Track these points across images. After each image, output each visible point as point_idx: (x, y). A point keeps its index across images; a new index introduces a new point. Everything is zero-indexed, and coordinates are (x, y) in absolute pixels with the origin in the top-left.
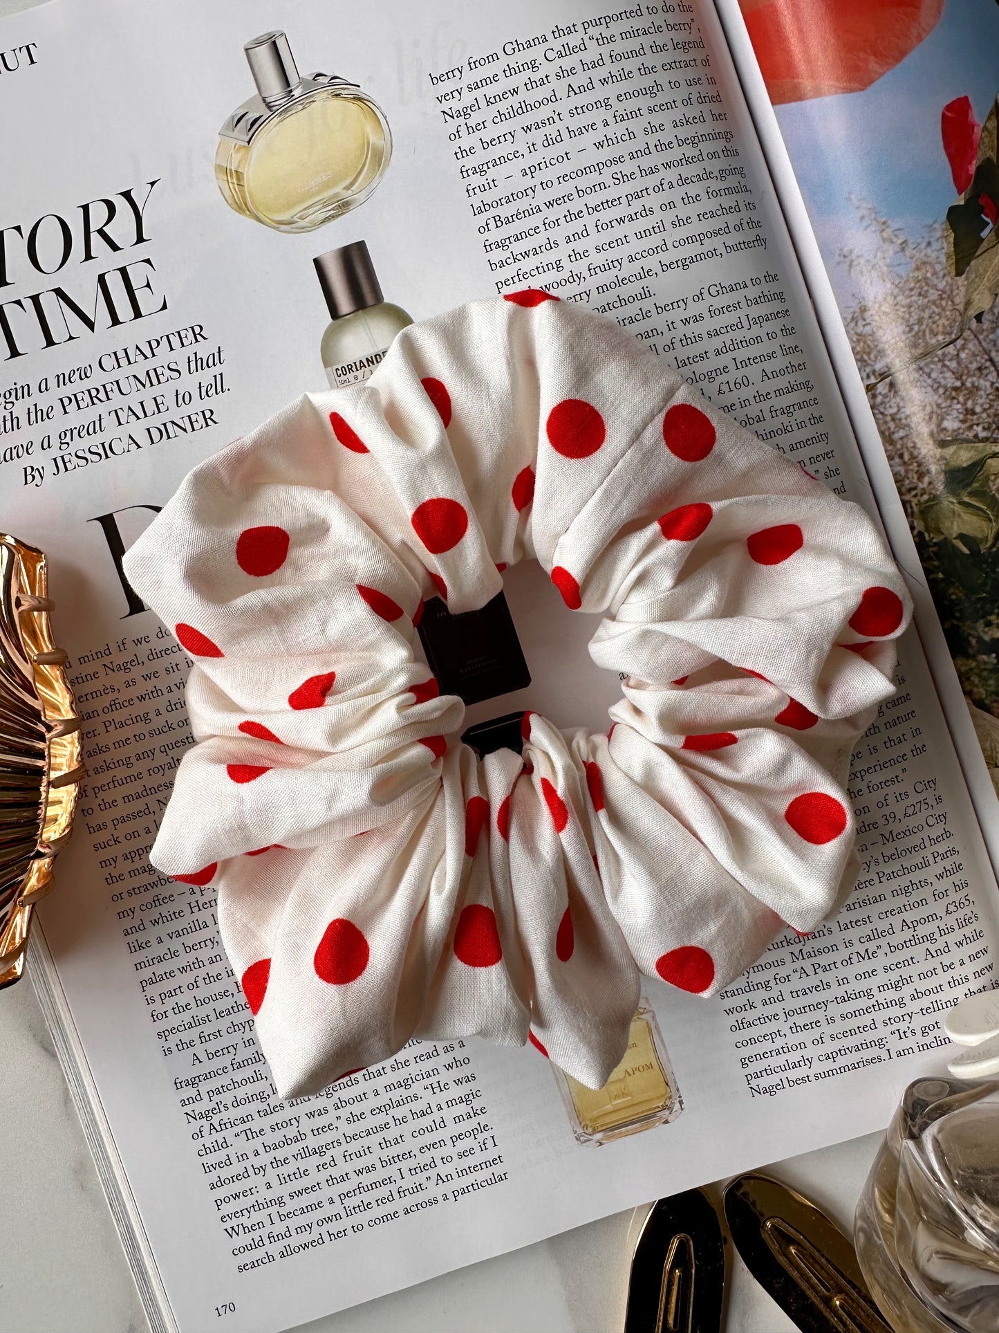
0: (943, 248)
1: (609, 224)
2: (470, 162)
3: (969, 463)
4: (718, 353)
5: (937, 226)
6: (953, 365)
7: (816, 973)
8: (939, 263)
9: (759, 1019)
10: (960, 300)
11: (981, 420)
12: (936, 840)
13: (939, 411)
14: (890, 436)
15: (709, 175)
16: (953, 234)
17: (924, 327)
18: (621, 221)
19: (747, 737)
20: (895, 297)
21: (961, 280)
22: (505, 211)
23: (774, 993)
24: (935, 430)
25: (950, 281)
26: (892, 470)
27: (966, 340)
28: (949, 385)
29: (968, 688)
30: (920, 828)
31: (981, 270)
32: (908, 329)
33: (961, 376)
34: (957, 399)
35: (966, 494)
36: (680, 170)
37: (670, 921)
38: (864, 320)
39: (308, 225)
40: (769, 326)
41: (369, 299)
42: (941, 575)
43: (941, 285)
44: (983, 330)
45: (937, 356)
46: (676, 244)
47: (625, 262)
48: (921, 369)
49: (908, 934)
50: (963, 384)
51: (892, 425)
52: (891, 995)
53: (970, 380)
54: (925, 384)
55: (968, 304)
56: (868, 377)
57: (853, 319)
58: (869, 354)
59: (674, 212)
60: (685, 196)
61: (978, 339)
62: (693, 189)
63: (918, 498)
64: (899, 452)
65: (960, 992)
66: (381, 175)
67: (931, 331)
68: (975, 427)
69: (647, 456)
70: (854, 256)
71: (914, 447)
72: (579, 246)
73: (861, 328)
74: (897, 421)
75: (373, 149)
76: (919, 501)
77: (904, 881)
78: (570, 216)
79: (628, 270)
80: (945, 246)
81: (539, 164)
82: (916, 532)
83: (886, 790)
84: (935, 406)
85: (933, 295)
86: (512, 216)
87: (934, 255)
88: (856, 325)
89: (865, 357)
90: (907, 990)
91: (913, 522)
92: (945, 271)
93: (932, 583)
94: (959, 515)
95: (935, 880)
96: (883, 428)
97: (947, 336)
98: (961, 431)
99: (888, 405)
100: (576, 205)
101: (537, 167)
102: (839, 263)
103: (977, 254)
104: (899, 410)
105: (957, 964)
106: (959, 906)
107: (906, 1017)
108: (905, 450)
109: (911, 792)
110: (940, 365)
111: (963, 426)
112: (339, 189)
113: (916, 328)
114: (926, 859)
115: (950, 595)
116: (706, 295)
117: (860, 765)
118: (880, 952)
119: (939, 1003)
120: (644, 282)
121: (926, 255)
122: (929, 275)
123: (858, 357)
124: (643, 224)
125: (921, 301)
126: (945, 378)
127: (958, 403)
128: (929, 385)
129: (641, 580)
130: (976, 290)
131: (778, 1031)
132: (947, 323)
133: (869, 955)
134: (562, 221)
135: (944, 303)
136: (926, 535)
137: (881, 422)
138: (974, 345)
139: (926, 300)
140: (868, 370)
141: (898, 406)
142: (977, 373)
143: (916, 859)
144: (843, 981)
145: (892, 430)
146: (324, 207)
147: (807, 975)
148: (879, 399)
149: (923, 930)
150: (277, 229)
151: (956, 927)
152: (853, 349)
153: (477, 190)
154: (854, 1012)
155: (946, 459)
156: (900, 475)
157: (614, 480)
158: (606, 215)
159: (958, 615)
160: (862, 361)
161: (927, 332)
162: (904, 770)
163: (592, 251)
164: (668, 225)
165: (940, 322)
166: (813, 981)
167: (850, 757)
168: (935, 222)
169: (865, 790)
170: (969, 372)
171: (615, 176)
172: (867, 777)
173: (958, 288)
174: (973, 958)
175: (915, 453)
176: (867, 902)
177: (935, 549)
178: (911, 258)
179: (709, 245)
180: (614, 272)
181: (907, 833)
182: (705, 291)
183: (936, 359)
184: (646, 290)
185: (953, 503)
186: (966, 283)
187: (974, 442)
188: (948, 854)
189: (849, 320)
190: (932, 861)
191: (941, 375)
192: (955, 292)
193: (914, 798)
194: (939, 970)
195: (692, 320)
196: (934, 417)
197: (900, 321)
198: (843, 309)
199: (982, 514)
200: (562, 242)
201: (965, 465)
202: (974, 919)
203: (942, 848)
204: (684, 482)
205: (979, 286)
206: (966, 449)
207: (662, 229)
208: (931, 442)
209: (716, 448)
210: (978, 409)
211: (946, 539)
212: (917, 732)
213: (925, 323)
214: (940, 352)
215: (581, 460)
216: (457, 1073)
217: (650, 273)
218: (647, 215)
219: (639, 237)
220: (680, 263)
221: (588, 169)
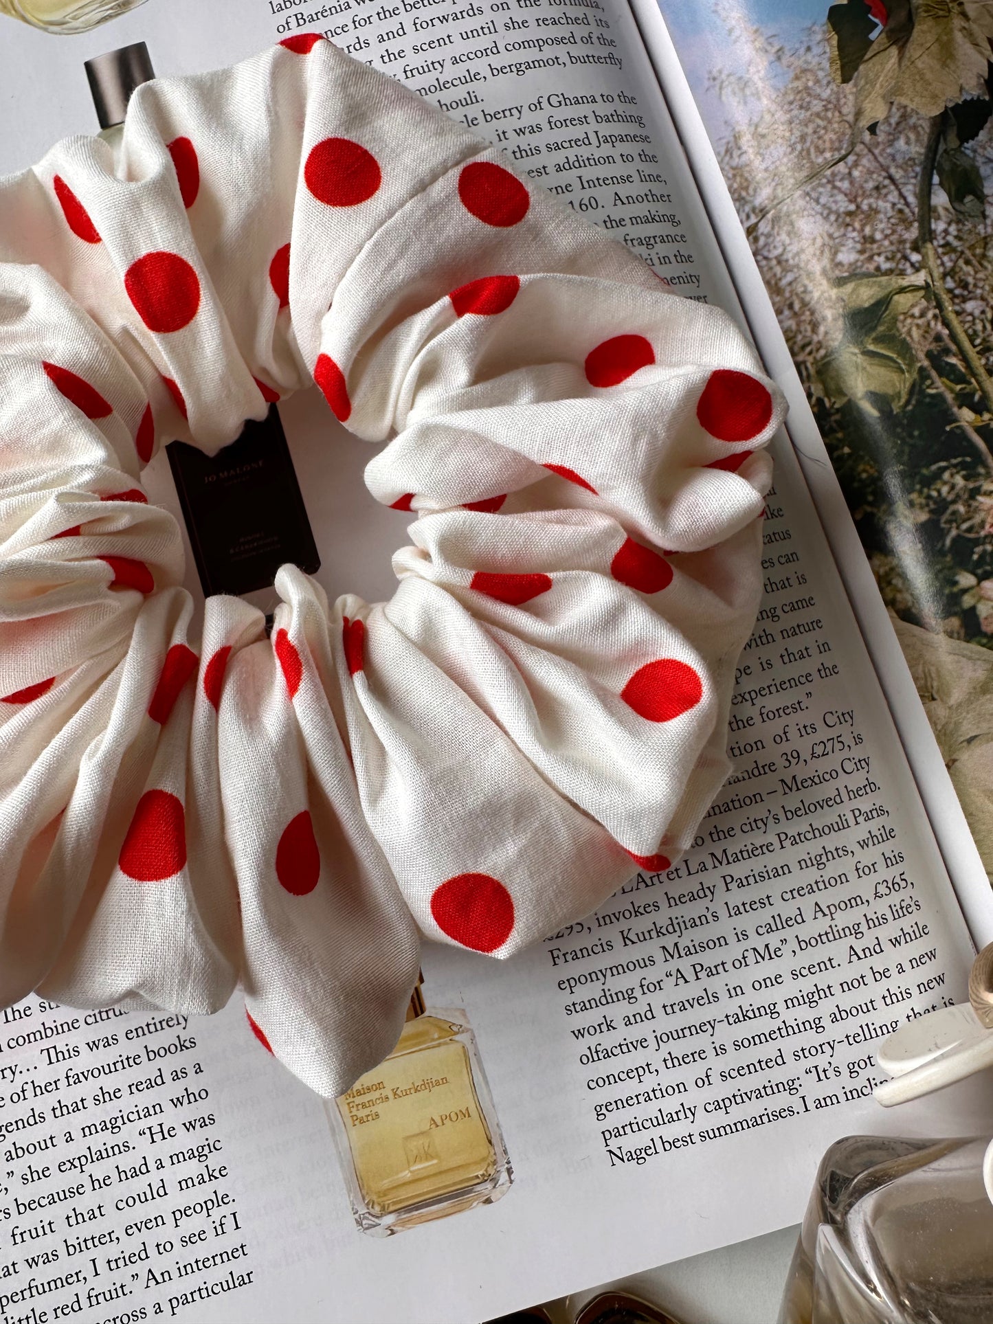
0: (825, 52)
1: (430, 23)
3: (872, 301)
4: (559, 169)
5: (816, 28)
6: (845, 185)
7: (698, 979)
8: (822, 69)
9: (620, 1045)
10: (848, 110)
11: (883, 249)
12: (856, 793)
13: (831, 243)
14: (776, 284)
16: (836, 37)
17: (808, 144)
18: (443, 19)
19: (565, 579)
20: (773, 115)
21: (849, 87)
23: (641, 1007)
24: (828, 266)
25: (835, 89)
26: (782, 328)
27: (858, 155)
28: (842, 210)
29: (890, 596)
30: (834, 775)
31: (871, 75)
32: (789, 150)
33: (855, 197)
34: (852, 225)
35: (870, 341)
38: (739, 148)
39: (82, 25)
40: (623, 148)
42: (847, 450)
43: (826, 94)
44: (878, 143)
45: (825, 177)
46: (510, 48)
47: (448, 64)
48: (808, 194)
49: (823, 924)
50: (858, 207)
51: (778, 270)
52: (804, 1013)
53: (866, 202)
54: (813, 213)
55: (858, 114)
56: (748, 217)
57: (727, 151)
58: (746, 189)
59: (507, 14)
61: (873, 154)
63: (813, 355)
64: (788, 302)
65: (899, 1011)
67: (817, 148)
68: (876, 258)
69: (433, 212)
70: (724, 76)
71: (805, 292)
72: (394, 46)
73: (737, 160)
74: (784, 264)
76: (815, 358)
77: (813, 847)
78: (384, 14)
79: (450, 73)
80: (828, 50)
82: (814, 399)
83: (785, 720)
84: (826, 238)
85: (817, 106)
86: (316, 15)
87: (815, 61)
88: (731, 157)
89: (744, 194)
90: (826, 1007)
91: (809, 388)
92: (829, 78)
93: (837, 461)
94: (864, 369)
95: (857, 848)
96: (768, 276)
97: (836, 153)
98: (859, 264)
99: (772, 246)
102: (708, 90)
103: (866, 57)
104: (785, 249)
105: (894, 971)
106: (893, 886)
107: (826, 1048)
108: (794, 297)
109: (820, 725)
110: (829, 186)
111: (862, 258)
113: (799, 147)
114: (843, 818)
115: (859, 474)
116: (545, 104)
117: (748, 685)
118: (786, 950)
119: (871, 1028)
120: (470, 87)
121: (806, 62)
122: (810, 84)
123: (736, 195)
124: (469, 24)
125: (803, 115)
126: (836, 202)
127: (854, 230)
128: (817, 213)
130: (867, 97)
131: (648, 1065)
132: (834, 137)
133: (771, 953)
134: (375, 19)
135: (829, 114)
136: (826, 400)
137: (765, 269)
138: (869, 160)
139: (809, 113)
140: (747, 208)
141: (783, 245)
142: (875, 193)
143: (828, 816)
144: (736, 991)
145: (779, 275)
146: (100, 7)
147: (686, 982)
148: (762, 241)
149: (844, 919)
150: (46, 30)
151: (889, 916)
152: (730, 188)
154: (753, 1038)
155: (844, 301)
156: (792, 331)
158: (426, 13)
159: (870, 498)
160: (739, 200)
161: (812, 150)
162: (809, 694)
163: (409, 52)
164: (500, 27)
165: (826, 137)
166: (693, 990)
167: (734, 673)
168: (814, 24)
169: (757, 719)
170: (864, 192)
172: (759, 701)
173: (845, 97)
174: (917, 962)
175: (807, 298)
176: (765, 875)
177: (837, 417)
178: (789, 67)
179: (548, 52)
180: (435, 74)
181: (816, 780)
182: (544, 101)
183: (824, 181)
184: (472, 95)
185: (855, 354)
186: (854, 90)
187: (877, 276)
188: (874, 813)
189: (723, 153)
190: (852, 822)
191: (831, 199)
192: (843, 101)
193: (823, 734)
194: (869, 979)
195: (527, 130)
196: (827, 250)
197: (780, 141)
198: (715, 142)
199: (892, 364)
200: (373, 41)
201: (867, 305)
202: (914, 907)
203: (865, 804)
204: (487, 252)
205: (870, 94)
206: (867, 285)
207: (493, 30)
208: (824, 282)
209: (530, 215)
210: (878, 236)
211: (849, 401)
212: (824, 648)
213: (809, 139)
214: (828, 172)
215: (346, 209)
216: (189, 1112)
217: (477, 77)
218: (475, 15)
219: (465, 37)
220: (513, 68)
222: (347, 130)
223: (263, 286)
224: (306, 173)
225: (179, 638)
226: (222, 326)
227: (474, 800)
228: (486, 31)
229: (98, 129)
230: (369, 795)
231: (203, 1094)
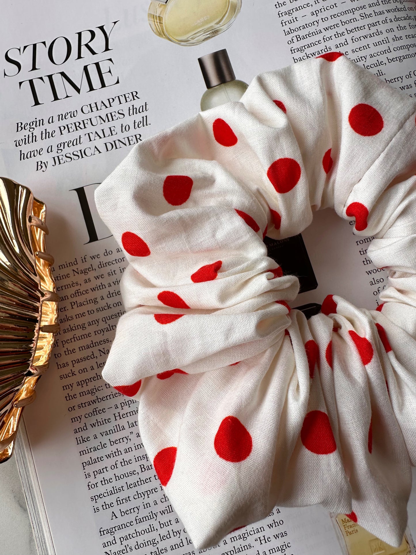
1: (359, 39)
2: (283, 9)
15: (410, 18)
18: (365, 37)
22: (302, 33)
36: (395, 13)
39: (196, 42)
41: (228, 78)
46: (395, 49)
47: (368, 58)
59: (394, 34)
60: (398, 26)
62: (402, 23)
66: (235, 17)
69: (409, 137)
75: (231, 4)
78: (337, 35)
79: (370, 61)
81: (320, 10)
86: (306, 35)
100: (341, 29)
101: (320, 11)
112: (213, 24)
116: (412, 75)
120: (379, 68)
124: (377, 39)
134: (333, 37)
146: (205, 33)
150: (179, 44)
153: (287, 23)
158: (357, 34)
163: (350, 52)
164: (391, 40)
171: (361, 15)
179: (412, 50)
180: (362, 62)
182: (412, 73)
184: (380, 72)
195: (406, 87)
200: (334, 47)
207: (387, 41)
215: (371, 137)
216: (275, 531)
217: (382, 63)
218: (379, 34)
219: (375, 45)
220: (398, 59)
221: (347, 12)
222: (366, 99)
228: (385, 42)
229: (205, 89)
231: (281, 522)
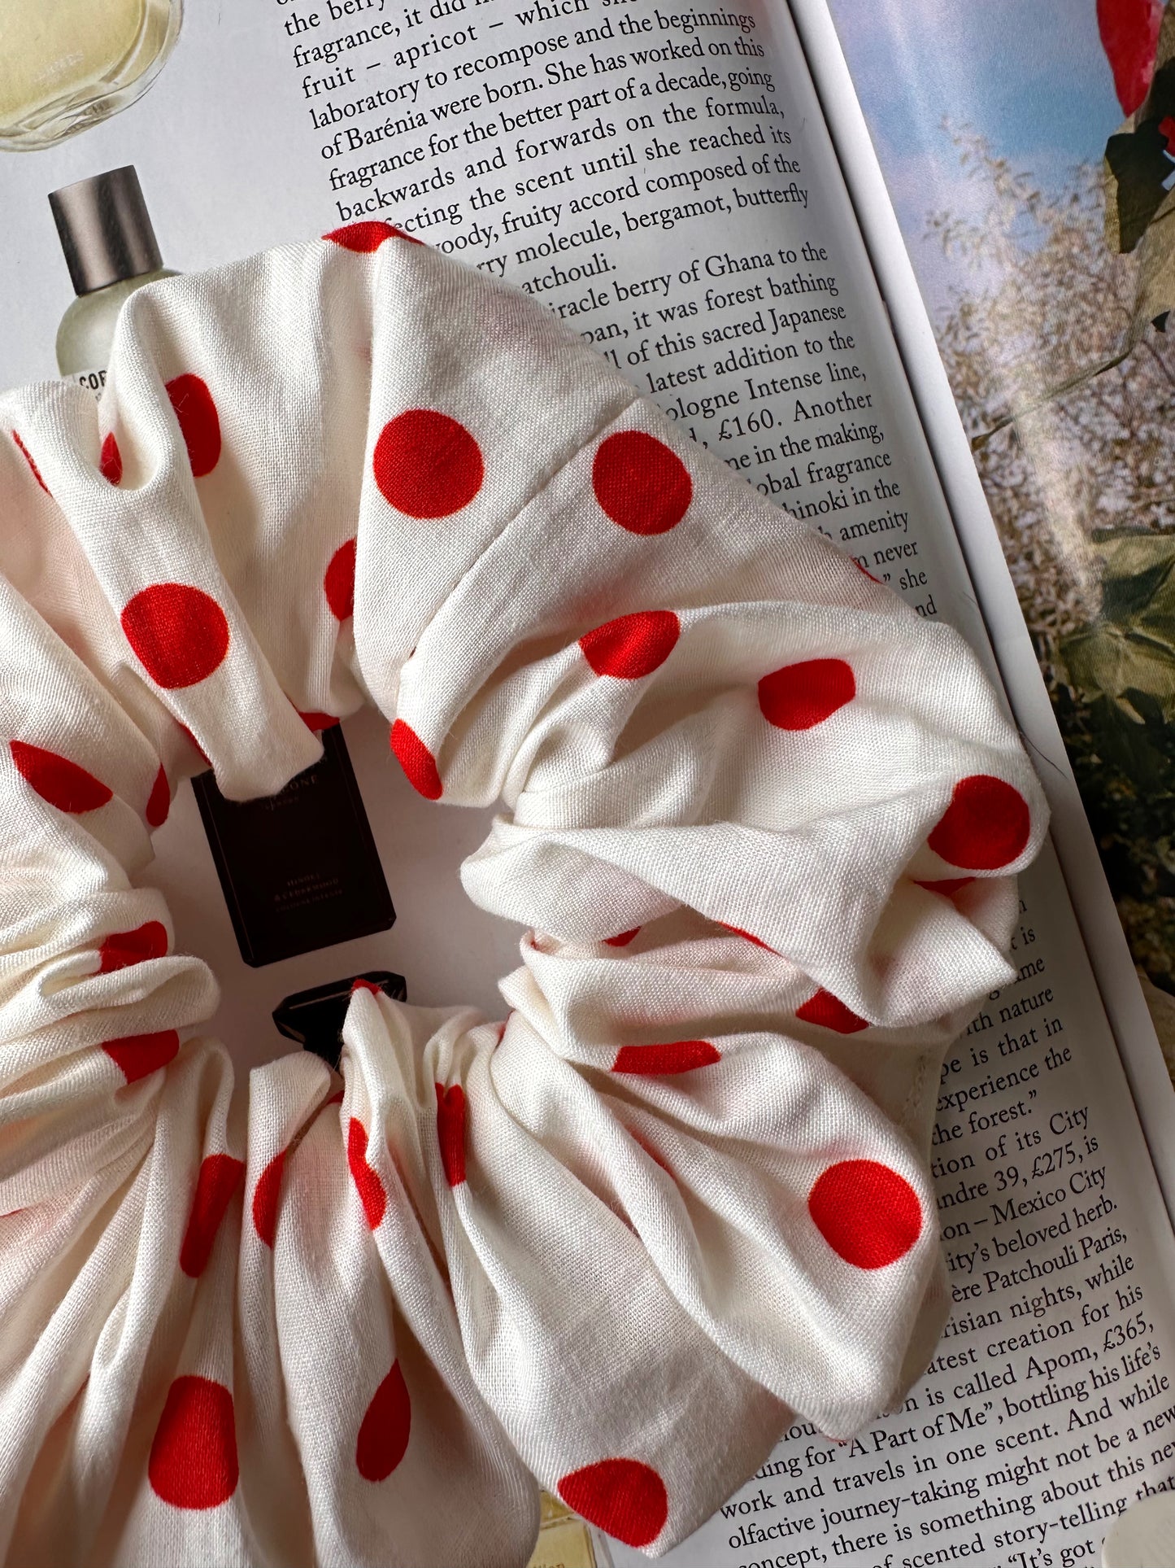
0: (1099, 205)
1: (539, 148)
2: (311, 40)
3: (1144, 568)
4: (721, 369)
5: (1089, 168)
6: (1117, 401)
7: (879, 1449)
8: (1093, 230)
9: (780, 1526)
10: (1128, 292)
11: (1164, 497)
12: (1087, 1218)
13: (1093, 480)
14: (1010, 523)
15: (712, 80)
16: (1116, 183)
17: (1067, 338)
18: (559, 143)
19: (739, 1050)
20: (1019, 289)
21: (1129, 259)
22: (366, 122)
23: (807, 1482)
24: (1086, 513)
25: (1110, 260)
26: (1015, 582)
27: (1136, 359)
28: (1109, 436)
29: (1142, 952)
30: (1059, 1195)
31: (1163, 243)
32: (1040, 342)
33: (1130, 420)
34: (1123, 459)
35: (1138, 621)
36: (662, 66)
37: (580, 1411)
38: (968, 328)
39: (43, 137)
40: (811, 332)
41: (139, 262)
42: (1095, 759)
43: (1097, 266)
44: (1166, 345)
45: (1089, 387)
46: (653, 186)
47: (565, 212)
48: (1062, 408)
49: (1038, 1384)
50: (1133, 434)
51: (1014, 505)
52: (1009, 1491)
53: (1144, 427)
54: (1069, 435)
55: (1141, 299)
56: (975, 424)
57: (950, 328)
58: (976, 386)
59: (650, 133)
60: (669, 109)
61: (1159, 359)
62: (683, 99)
63: (1058, 626)
64: (1025, 550)
65: (1128, 1487)
66: (163, 59)
67: (1080, 344)
68: (1154, 508)
69: (560, 519)
70: (950, 222)
71: (1051, 541)
72: (489, 182)
73: (964, 343)
74: (1023, 498)
75: (150, 16)
76: (1059, 632)
77: (1031, 1290)
78: (476, 133)
79: (570, 224)
80: (1103, 201)
81: (424, 46)
82: (1053, 685)
83: (1002, 1128)
84: (1086, 474)
85: (1083, 284)
86: (377, 131)
87: (1084, 217)
88: (956, 337)
89: (971, 391)
90: (1037, 1484)
91: (1048, 668)
92: (1103, 244)
93: (1081, 772)
94: (1127, 657)
95: (1085, 1288)
96: (1000, 509)
97: (1107, 354)
98: (1130, 514)
99: (1007, 472)
100: (486, 115)
101: (421, 50)
102: (926, 237)
103: (1157, 215)
104: (1025, 479)
105: (1124, 1439)
106: (1127, 1333)
107: (1036, 1532)
108: (1035, 546)
109: (1045, 1132)
110: (1094, 401)
111: (1134, 506)
112: (93, 80)
113: (1054, 340)
114: (1070, 1251)
115: (1111, 793)
116: (701, 272)
117: (956, 1085)
118: (991, 1416)
119: (1093, 1508)
120: (598, 247)
121: (1071, 217)
122: (1075, 250)
123: (959, 391)
124: (596, 150)
125: (1063, 294)
126: (1102, 424)
127: (1125, 466)
128: (1075, 437)
129: (550, 749)
130: (1154, 275)
131: (813, 1550)
132: (1105, 330)
133: (971, 1420)
134: (461, 141)
135: (1100, 297)
136: (1071, 690)
137: (996, 499)
138: (1153, 368)
139: (1070, 293)
140: (975, 413)
141: (1024, 472)
142: (1157, 416)
143: (1053, 1249)
144: (929, 1464)
145: (1015, 511)
146: (69, 109)
147: (864, 1452)
148: (993, 461)
149: (1065, 1377)
151: (1121, 1371)
152: (951, 379)
153: (321, 87)
154: (945, 1520)
155: (1105, 562)
156: (1028, 589)
157: (494, 561)
158: (534, 134)
159: (1124, 827)
160: (964, 399)
161: (1073, 347)
162: (1033, 1093)
163: (510, 192)
164: (639, 155)
165: (1094, 330)
166: (873, 1462)
167: (940, 1070)
168: (1085, 161)
169: (966, 1128)
170: (1143, 414)
171: (551, 69)
172: (970, 1106)
173: (1124, 273)
174: (1151, 1426)
175: (1053, 550)
176: (969, 1325)
177: (1086, 714)
178: (1046, 222)
179: (708, 190)
180: (547, 227)
181: (1038, 1204)
182: (701, 266)
183: (1088, 392)
184: (600, 259)
185: (1116, 637)
186: (1138, 264)
187: (1153, 534)
188: (1109, 1241)
189: (944, 330)
190: (1080, 1254)
191: (1096, 420)
192: (1120, 279)
193: (1050, 1143)
194: (1093, 1449)
195: (677, 313)
196: (1085, 490)
197: (1027, 327)
198: (933, 313)
199: (1166, 656)
200: (460, 175)
201: (1136, 572)
202: (1152, 1356)
203: (1096, 1231)
204: (631, 572)
205: (1159, 269)
206: (1140, 545)
207: (629, 160)
208: (1079, 533)
209: (692, 512)
210: (1159, 478)
211: (1104, 697)
212: (1054, 1027)
213: (1069, 331)
214: (1094, 381)
215: (435, 521)
217: (608, 232)
218: (604, 136)
219: (590, 171)
220: (658, 218)
221: (505, 57)
222: (432, 395)
223: (316, 605)
224: (376, 464)
225: (215, 1146)
226: (261, 674)
227: (618, 1369)
228: (620, 161)
229: (73, 296)
230: (476, 1347)
